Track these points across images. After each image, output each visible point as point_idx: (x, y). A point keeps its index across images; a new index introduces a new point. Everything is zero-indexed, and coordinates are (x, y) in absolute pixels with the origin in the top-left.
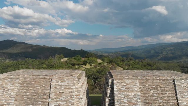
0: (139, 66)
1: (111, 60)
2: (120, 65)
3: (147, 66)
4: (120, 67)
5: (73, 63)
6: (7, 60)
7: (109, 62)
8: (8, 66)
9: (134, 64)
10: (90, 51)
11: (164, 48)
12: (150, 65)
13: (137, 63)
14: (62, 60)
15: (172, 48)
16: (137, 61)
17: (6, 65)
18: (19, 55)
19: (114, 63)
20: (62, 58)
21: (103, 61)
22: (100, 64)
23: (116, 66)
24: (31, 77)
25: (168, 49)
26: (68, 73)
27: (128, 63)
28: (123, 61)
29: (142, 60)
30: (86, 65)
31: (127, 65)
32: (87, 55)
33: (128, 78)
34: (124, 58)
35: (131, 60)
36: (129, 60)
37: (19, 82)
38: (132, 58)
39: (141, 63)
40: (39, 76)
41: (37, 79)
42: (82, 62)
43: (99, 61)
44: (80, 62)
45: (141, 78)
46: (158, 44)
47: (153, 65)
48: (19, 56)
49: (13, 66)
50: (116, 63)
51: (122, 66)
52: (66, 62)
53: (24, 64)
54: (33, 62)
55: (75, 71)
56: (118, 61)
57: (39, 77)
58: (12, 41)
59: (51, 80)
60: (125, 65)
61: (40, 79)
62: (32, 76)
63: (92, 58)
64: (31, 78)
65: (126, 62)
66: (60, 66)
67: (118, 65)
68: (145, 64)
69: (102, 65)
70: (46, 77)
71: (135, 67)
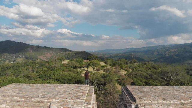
0: (143, 69)
1: (114, 62)
2: (124, 68)
3: (151, 69)
4: (124, 70)
5: (75, 66)
6: (6, 61)
7: (112, 65)
8: (7, 68)
9: (138, 67)
10: (91, 52)
11: (167, 50)
12: (155, 68)
13: (141, 66)
14: (63, 62)
15: (176, 50)
16: (141, 63)
17: (5, 67)
18: (20, 56)
19: (118, 66)
20: (63, 60)
21: (106, 63)
22: (103, 67)
23: (120, 68)
24: (22, 99)
25: (172, 51)
26: (72, 92)
27: (132, 65)
28: (127, 63)
29: (147, 62)
30: (89, 68)
31: (131, 68)
32: (89, 57)
33: (157, 103)
34: (128, 60)
35: (135, 62)
36: (133, 63)
37: (7, 106)
38: (136, 60)
39: (145, 66)
40: (34, 98)
41: (30, 102)
42: (84, 64)
43: (102, 64)
44: (82, 64)
45: (174, 102)
46: (161, 46)
47: (158, 68)
48: (18, 57)
49: (13, 68)
50: (119, 66)
51: (126, 69)
52: (68, 64)
53: (24, 66)
54: (33, 63)
55: (82, 88)
56: (121, 63)
57: (33, 100)
58: (12, 41)
59: (50, 105)
60: (128, 67)
61: (34, 103)
62: (24, 98)
63: (95, 61)
64: (22, 101)
65: (129, 65)
66: (61, 69)
67: (122, 68)
68: (150, 67)
69: (106, 68)
70: (43, 100)
71: (139, 69)
